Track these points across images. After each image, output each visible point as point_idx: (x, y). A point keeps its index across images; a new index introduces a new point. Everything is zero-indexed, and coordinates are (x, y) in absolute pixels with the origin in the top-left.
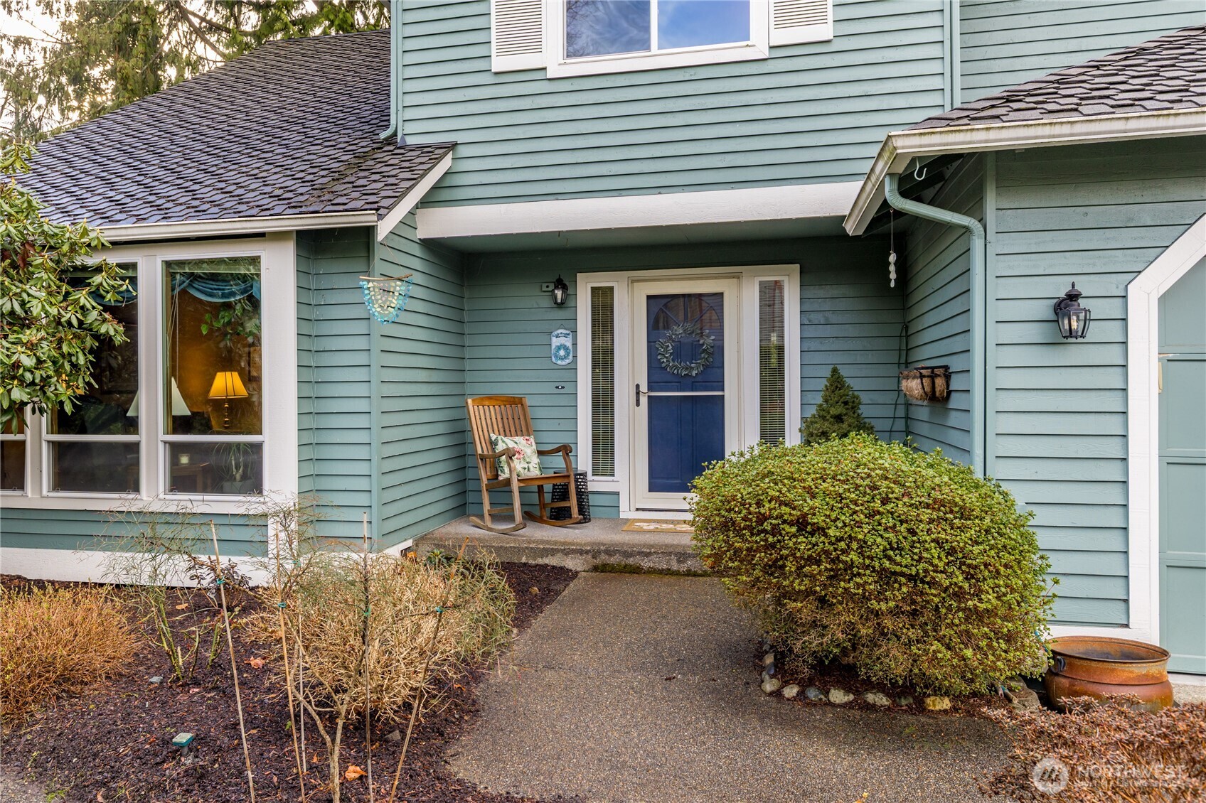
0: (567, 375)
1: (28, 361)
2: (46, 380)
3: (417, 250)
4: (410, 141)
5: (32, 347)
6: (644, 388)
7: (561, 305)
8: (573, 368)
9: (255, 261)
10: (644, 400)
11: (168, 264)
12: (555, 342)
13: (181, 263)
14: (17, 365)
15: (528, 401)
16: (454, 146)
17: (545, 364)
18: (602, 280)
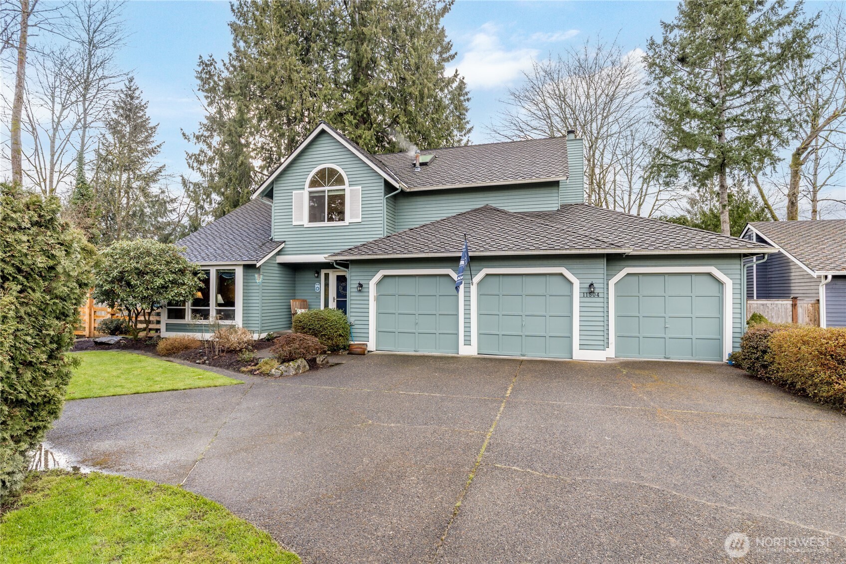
0: (318, 294)
1: (183, 292)
2: (187, 296)
3: (276, 265)
4: (276, 240)
5: (184, 289)
6: (335, 298)
7: (317, 277)
8: (320, 292)
9: (235, 270)
10: (335, 301)
11: (217, 270)
12: (316, 286)
13: (220, 270)
14: (181, 293)
15: (308, 301)
16: (284, 242)
17: (312, 291)
18: (326, 271)
